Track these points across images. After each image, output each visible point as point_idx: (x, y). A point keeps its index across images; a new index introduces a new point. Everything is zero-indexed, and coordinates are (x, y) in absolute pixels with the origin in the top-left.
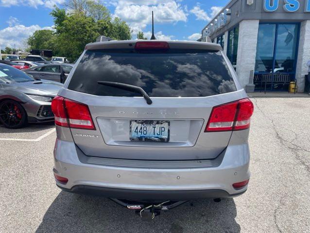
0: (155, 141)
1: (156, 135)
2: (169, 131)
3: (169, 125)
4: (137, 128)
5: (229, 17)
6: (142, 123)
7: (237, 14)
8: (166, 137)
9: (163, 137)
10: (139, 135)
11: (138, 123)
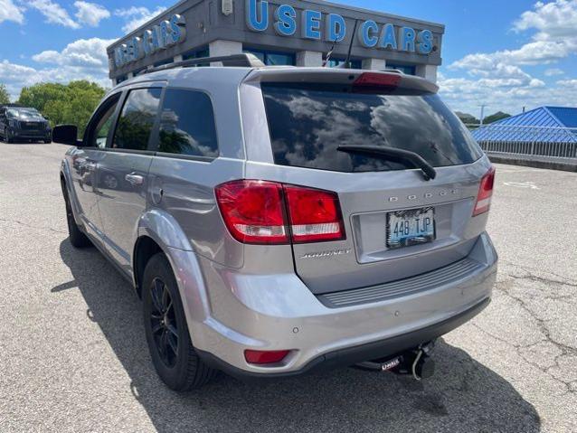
0: (421, 243)
1: (420, 233)
2: (434, 221)
3: (434, 213)
4: (397, 226)
5: (182, 30)
6: (403, 216)
7: (202, 28)
8: (432, 233)
9: (429, 234)
10: (400, 236)
11: (399, 216)
